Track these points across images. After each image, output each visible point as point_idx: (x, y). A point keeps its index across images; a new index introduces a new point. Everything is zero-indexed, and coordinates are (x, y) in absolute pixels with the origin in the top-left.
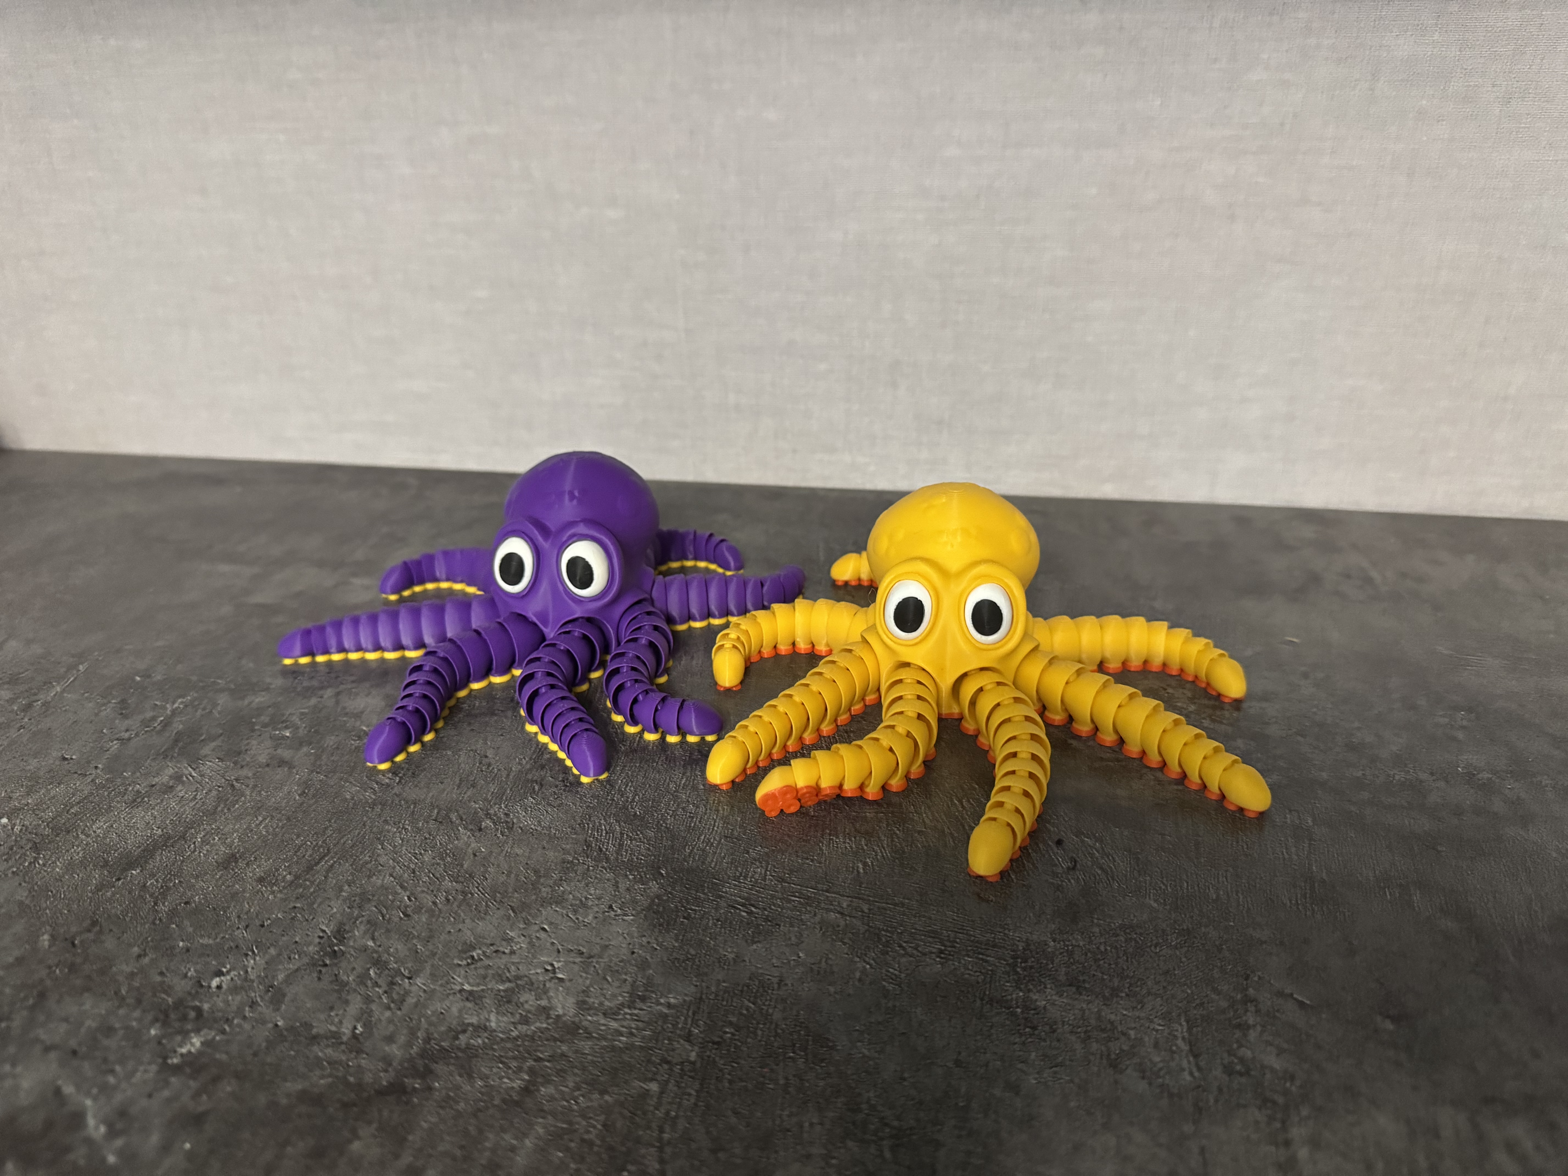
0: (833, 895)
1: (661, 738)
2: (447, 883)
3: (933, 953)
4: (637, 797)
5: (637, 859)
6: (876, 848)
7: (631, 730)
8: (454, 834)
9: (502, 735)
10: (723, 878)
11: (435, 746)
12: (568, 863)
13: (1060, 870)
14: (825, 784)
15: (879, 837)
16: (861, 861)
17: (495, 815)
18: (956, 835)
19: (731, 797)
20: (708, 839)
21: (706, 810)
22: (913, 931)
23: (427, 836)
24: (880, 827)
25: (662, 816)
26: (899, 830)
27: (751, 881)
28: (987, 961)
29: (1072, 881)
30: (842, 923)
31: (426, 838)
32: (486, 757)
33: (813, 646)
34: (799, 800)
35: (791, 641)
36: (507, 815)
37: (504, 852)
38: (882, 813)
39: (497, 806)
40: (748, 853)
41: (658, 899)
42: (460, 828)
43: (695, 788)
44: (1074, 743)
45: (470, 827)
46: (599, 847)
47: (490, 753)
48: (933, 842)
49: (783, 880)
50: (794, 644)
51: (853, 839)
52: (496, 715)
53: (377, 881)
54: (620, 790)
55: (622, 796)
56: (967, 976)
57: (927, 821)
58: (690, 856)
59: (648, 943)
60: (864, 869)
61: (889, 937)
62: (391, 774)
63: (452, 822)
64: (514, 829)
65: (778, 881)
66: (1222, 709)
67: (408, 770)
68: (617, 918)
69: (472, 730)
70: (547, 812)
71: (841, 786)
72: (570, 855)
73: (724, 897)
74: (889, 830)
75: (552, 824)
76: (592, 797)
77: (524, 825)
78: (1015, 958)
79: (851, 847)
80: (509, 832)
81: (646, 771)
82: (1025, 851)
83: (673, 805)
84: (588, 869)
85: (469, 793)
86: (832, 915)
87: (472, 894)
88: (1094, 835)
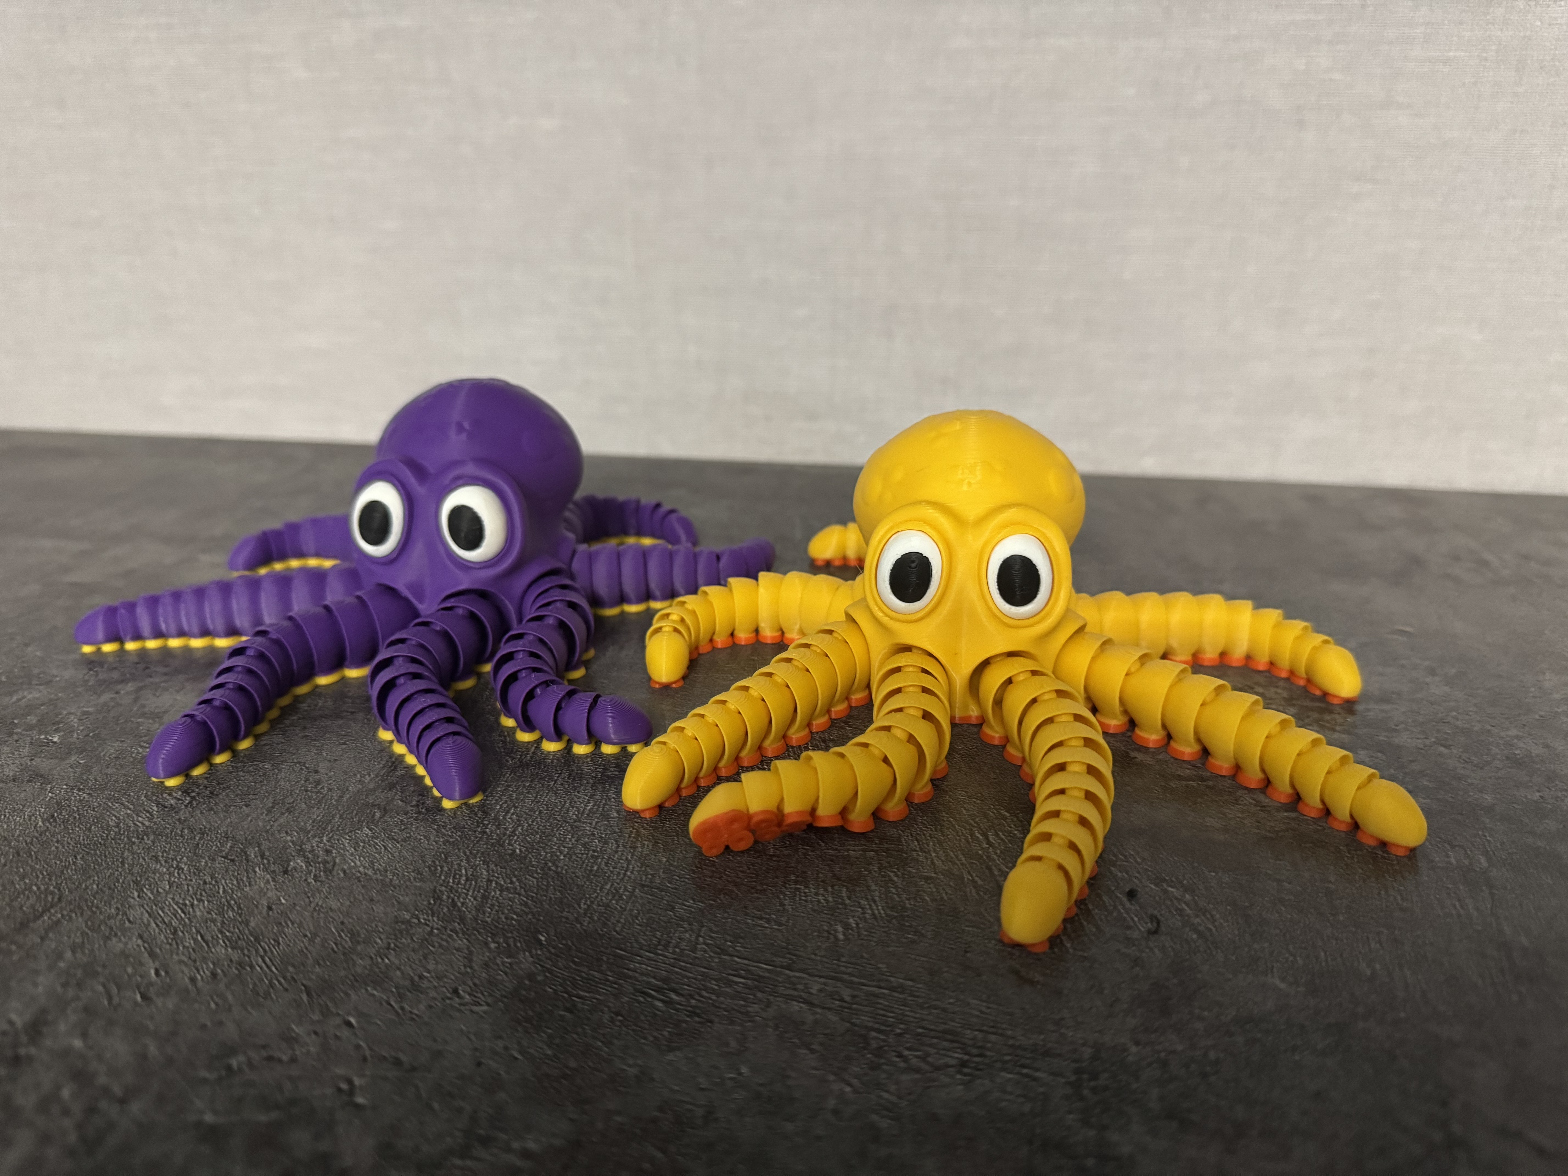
0: (797, 974)
1: (565, 748)
2: (220, 950)
3: (952, 1066)
4: (520, 829)
5: (506, 918)
6: (863, 902)
7: (524, 737)
8: (248, 877)
9: (345, 744)
10: (632, 947)
11: (251, 756)
12: (403, 923)
13: (1136, 935)
14: (791, 807)
15: (868, 887)
16: (841, 922)
17: (312, 851)
18: (980, 882)
19: (655, 829)
20: (615, 889)
21: (618, 847)
22: (920, 1030)
23: (208, 879)
24: (870, 872)
25: (552, 856)
26: (897, 876)
27: (674, 953)
28: (1035, 1079)
29: (1156, 951)
30: (810, 1018)
31: (205, 883)
32: (317, 772)
33: (783, 633)
34: (753, 832)
35: (754, 627)
36: (328, 852)
37: (313, 905)
38: (872, 851)
39: (317, 839)
40: (673, 909)
41: (530, 980)
42: (257, 869)
43: (605, 816)
44: (1140, 756)
45: (272, 868)
46: (453, 900)
47: (323, 767)
48: (946, 893)
49: (724, 952)
50: (757, 631)
51: (830, 889)
52: (342, 718)
53: (116, 945)
54: (496, 818)
55: (498, 827)
56: (1004, 1104)
57: (938, 863)
58: (585, 914)
59: (506, 1048)
60: (844, 935)
61: (884, 1041)
62: (180, 793)
63: (248, 861)
64: (335, 873)
65: (715, 953)
66: (1331, 712)
67: (206, 787)
68: (462, 1008)
69: (306, 736)
70: (386, 849)
71: (813, 811)
72: (407, 911)
73: (630, 977)
74: (883, 876)
75: (390, 866)
76: (454, 828)
77: (350, 868)
78: (1077, 1071)
79: (827, 901)
80: (327, 876)
81: (538, 792)
82: (1082, 907)
83: (570, 840)
84: (431, 933)
85: (281, 820)
86: (795, 1006)
87: (252, 967)
88: (1181, 882)
